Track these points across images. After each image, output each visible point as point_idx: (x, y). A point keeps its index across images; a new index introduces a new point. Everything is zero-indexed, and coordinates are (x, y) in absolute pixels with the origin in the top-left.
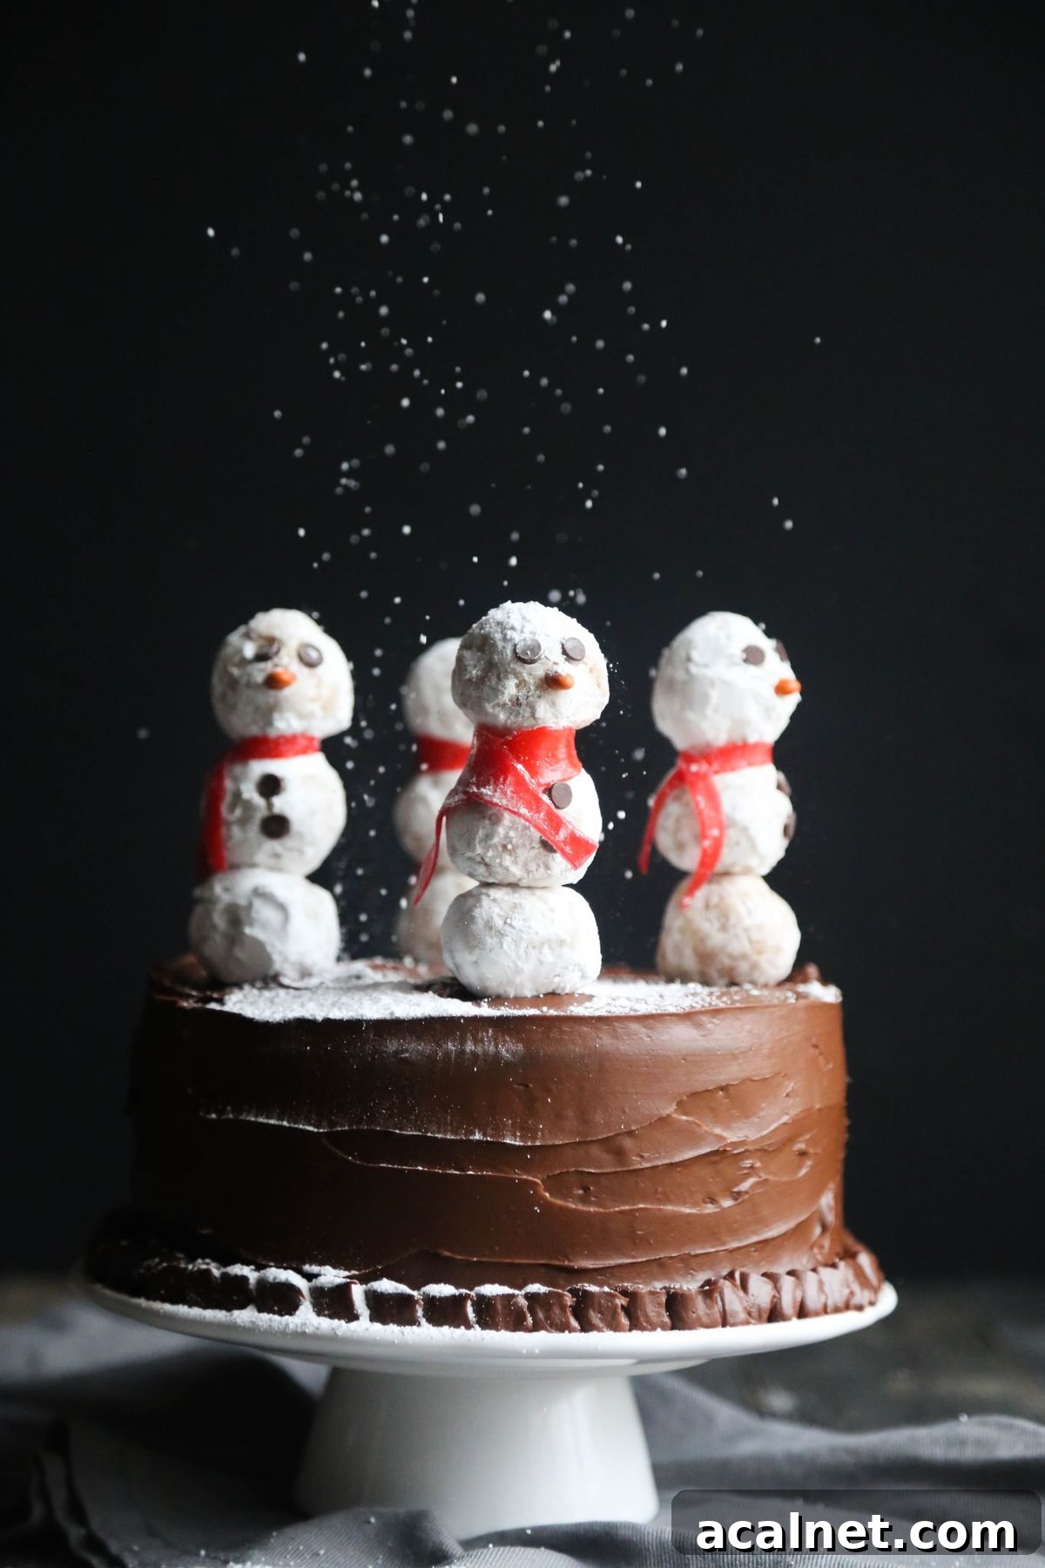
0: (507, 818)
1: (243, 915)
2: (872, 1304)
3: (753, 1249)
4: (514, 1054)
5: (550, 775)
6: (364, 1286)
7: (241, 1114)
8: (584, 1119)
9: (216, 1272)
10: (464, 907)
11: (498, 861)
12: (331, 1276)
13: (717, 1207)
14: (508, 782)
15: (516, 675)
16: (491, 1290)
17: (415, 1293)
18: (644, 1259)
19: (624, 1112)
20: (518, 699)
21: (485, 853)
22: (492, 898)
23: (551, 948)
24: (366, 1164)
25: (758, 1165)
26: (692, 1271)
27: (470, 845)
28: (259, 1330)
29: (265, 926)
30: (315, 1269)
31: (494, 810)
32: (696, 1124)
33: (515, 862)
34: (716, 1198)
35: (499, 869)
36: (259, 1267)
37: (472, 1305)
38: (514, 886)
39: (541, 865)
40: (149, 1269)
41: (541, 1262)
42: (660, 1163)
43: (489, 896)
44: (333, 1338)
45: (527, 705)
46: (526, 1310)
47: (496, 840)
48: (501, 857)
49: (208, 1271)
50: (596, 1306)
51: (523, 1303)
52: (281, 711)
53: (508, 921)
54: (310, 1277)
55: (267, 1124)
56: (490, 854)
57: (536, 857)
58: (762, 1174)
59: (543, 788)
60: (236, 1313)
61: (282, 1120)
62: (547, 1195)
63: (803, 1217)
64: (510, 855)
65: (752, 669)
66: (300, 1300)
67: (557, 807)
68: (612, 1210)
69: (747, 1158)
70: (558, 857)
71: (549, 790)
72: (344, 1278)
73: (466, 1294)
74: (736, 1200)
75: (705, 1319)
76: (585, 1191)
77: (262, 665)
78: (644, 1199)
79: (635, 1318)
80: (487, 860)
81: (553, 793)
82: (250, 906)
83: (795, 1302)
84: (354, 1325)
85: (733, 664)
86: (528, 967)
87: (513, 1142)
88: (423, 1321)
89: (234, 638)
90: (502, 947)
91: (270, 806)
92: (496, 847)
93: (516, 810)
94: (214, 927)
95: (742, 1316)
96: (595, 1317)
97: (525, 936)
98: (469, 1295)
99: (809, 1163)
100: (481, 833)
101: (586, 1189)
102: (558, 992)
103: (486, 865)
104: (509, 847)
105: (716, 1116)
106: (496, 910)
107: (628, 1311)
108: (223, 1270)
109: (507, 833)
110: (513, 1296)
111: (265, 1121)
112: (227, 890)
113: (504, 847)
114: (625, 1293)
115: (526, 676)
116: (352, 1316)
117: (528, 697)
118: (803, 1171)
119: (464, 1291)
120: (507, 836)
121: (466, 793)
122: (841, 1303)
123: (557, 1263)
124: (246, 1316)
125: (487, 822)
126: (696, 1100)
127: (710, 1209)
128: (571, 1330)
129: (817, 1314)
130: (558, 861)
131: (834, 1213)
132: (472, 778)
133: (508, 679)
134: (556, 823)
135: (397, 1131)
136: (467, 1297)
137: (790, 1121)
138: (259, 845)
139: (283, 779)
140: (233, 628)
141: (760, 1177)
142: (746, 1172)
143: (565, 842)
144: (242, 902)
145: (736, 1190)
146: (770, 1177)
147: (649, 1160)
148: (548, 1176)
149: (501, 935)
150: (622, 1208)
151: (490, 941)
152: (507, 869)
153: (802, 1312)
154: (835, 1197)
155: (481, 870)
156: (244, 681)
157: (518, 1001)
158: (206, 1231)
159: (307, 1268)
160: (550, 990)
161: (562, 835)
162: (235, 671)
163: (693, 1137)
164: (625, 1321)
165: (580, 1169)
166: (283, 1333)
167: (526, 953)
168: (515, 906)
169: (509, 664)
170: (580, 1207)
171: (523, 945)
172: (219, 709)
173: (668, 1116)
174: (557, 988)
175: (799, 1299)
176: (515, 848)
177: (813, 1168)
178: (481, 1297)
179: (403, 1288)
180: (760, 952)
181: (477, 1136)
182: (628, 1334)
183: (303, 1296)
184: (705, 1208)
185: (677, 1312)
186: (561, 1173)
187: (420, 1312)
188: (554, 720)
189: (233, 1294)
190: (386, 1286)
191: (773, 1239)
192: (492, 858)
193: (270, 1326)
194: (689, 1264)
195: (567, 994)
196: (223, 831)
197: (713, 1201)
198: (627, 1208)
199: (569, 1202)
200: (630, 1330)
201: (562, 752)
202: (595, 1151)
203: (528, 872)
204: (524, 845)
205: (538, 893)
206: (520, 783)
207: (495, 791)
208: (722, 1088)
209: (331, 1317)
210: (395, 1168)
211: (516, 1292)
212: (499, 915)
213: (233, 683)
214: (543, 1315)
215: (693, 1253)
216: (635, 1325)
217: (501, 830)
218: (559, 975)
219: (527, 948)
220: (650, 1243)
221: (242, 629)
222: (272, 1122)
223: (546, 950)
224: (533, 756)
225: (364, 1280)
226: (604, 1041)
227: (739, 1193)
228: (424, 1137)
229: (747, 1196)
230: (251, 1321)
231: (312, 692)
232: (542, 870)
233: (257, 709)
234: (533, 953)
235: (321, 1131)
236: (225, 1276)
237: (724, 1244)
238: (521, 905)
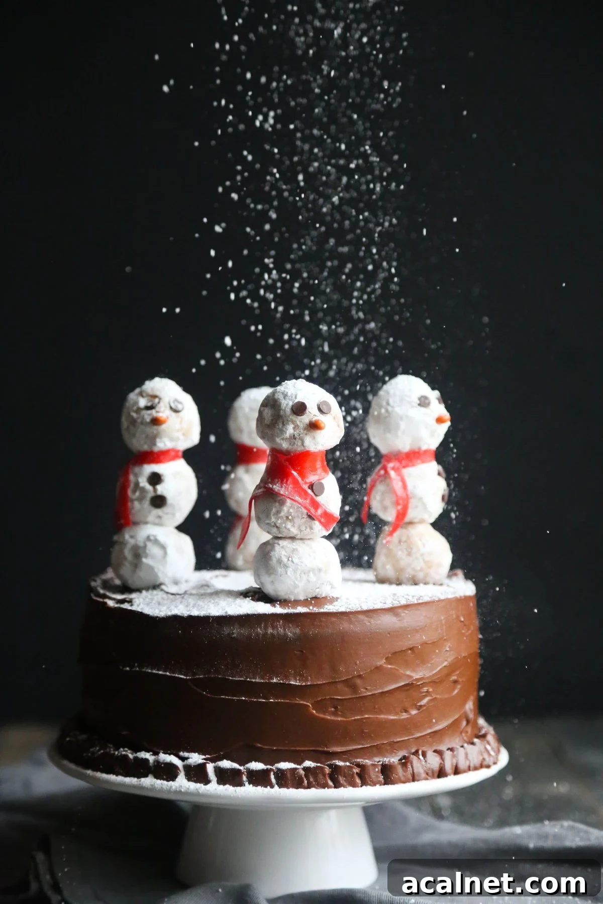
0: (289, 502)
1: (141, 551)
2: (495, 763)
3: (428, 737)
4: (294, 634)
5: (312, 478)
6: (214, 764)
7: (143, 668)
8: (334, 669)
9: (131, 756)
10: (265, 551)
11: (284, 525)
12: (196, 758)
13: (408, 715)
14: (288, 482)
15: (293, 422)
16: (285, 765)
17: (242, 768)
18: (368, 746)
19: (356, 664)
20: (294, 435)
21: (277, 521)
22: (281, 546)
23: (314, 573)
24: (213, 696)
25: (431, 690)
26: (395, 751)
27: (268, 516)
28: (156, 789)
29: (153, 557)
30: (186, 754)
31: (281, 498)
32: (396, 669)
33: (293, 526)
34: (408, 710)
35: (284, 530)
36: (156, 753)
37: (274, 774)
38: (293, 538)
39: (308, 527)
40: (93, 753)
41: (311, 749)
42: (376, 692)
43: (279, 545)
44: (197, 794)
45: (299, 438)
46: (303, 776)
47: (282, 514)
48: (285, 523)
49: (126, 756)
50: (342, 774)
51: (302, 772)
52: (161, 438)
53: (290, 559)
54: (183, 759)
55: (158, 674)
56: (279, 522)
57: (305, 523)
58: (433, 695)
59: (308, 485)
60: (143, 780)
61: (166, 672)
62: (314, 712)
63: (456, 717)
64: (291, 522)
65: (423, 409)
66: (178, 773)
67: (316, 495)
68: (350, 719)
69: (425, 687)
70: (317, 523)
71: (311, 486)
72: (202, 759)
73: (270, 768)
74: (419, 710)
75: (403, 779)
76: (335, 708)
77: (149, 412)
78: (368, 712)
79: (364, 778)
80: (278, 525)
81: (314, 488)
82: (145, 546)
83: (452, 766)
84: (208, 787)
85: (413, 407)
86: (301, 585)
87: (295, 683)
88: (247, 784)
89: (132, 396)
90: (287, 574)
91: (155, 490)
92: (283, 518)
93: (293, 498)
94: (125, 558)
95: (424, 775)
96: (342, 780)
97: (299, 567)
98: (272, 769)
99: (459, 687)
100: (274, 510)
101: (336, 708)
102: (319, 596)
103: (277, 527)
104: (290, 517)
105: (407, 664)
106: (283, 553)
107: (359, 775)
108: (135, 755)
109: (289, 510)
110: (296, 769)
111: (157, 672)
112: (132, 537)
113: (287, 518)
114: (358, 765)
115: (298, 423)
116: (207, 781)
117: (299, 435)
118: (456, 691)
119: (269, 767)
120: (288, 511)
121: (265, 487)
122: (478, 764)
123: (320, 749)
124: (149, 781)
125: (277, 504)
126: (396, 656)
127: (405, 716)
128: (329, 787)
129: (464, 772)
130: (317, 525)
131: (473, 713)
132: (268, 479)
133: (288, 424)
134: (316, 505)
135: (231, 678)
136: (271, 770)
137: (448, 665)
138: (150, 512)
139: (162, 475)
140: (132, 390)
141: (432, 697)
142: (424, 694)
143: (321, 516)
144: (141, 544)
145: (419, 704)
146: (438, 696)
147: (371, 691)
148: (314, 702)
149: (286, 567)
150: (356, 718)
151: (280, 570)
152: (289, 530)
153: (457, 771)
154: (474, 704)
155: (274, 530)
156: (139, 421)
157: (297, 603)
158: (125, 733)
159: (181, 754)
160: (314, 596)
161: (320, 512)
162: (134, 415)
163: (395, 677)
164: (358, 781)
165: (332, 697)
166: (169, 791)
167: (300, 577)
168: (294, 550)
169: (289, 417)
170: (333, 718)
171: (299, 572)
172: (126, 436)
173: (381, 666)
174: (318, 595)
175: (455, 765)
176: (293, 518)
177: (461, 689)
178: (279, 770)
179: (236, 766)
180: (430, 567)
181: (275, 681)
182: (360, 788)
183: (180, 771)
184: (402, 715)
185: (388, 775)
186: (322, 699)
187: (245, 778)
188: (314, 446)
189: (140, 769)
190: (226, 764)
191: (440, 730)
192: (281, 524)
193: (162, 787)
194: (393, 747)
195: (323, 597)
196: (129, 504)
197: (406, 711)
198: (359, 717)
199: (326, 715)
200: (361, 786)
201: (318, 464)
202: (340, 686)
203: (301, 531)
204: (298, 516)
205: (306, 542)
206: (296, 482)
207: (282, 487)
208: (410, 649)
209: (196, 782)
210: (230, 699)
211: (298, 767)
212: (284, 555)
213: (133, 422)
214: (312, 779)
215: (395, 740)
216: (364, 783)
217: (285, 509)
218: (319, 588)
219: (301, 573)
220: (372, 737)
221: (137, 390)
222: (161, 673)
223: (311, 575)
224: (303, 468)
225: (213, 760)
226: (345, 626)
227: (421, 706)
228: (245, 681)
229: (424, 708)
230: (151, 785)
231: (177, 426)
232: (308, 530)
233: (147, 437)
234: (304, 577)
235: (188, 678)
236: (136, 758)
237: (413, 734)
238: (297, 550)
